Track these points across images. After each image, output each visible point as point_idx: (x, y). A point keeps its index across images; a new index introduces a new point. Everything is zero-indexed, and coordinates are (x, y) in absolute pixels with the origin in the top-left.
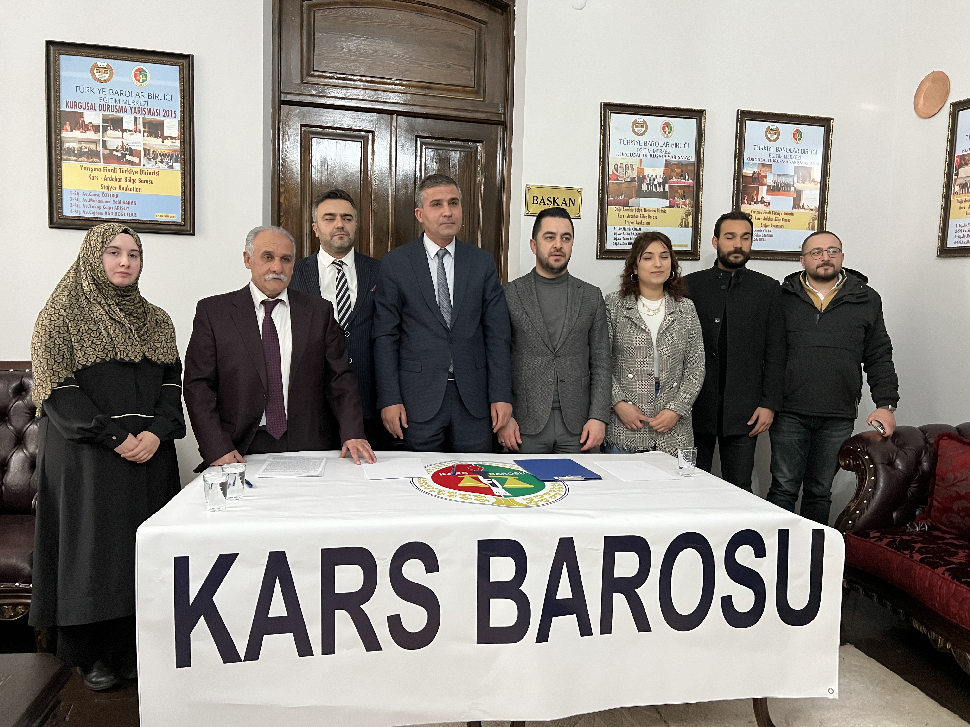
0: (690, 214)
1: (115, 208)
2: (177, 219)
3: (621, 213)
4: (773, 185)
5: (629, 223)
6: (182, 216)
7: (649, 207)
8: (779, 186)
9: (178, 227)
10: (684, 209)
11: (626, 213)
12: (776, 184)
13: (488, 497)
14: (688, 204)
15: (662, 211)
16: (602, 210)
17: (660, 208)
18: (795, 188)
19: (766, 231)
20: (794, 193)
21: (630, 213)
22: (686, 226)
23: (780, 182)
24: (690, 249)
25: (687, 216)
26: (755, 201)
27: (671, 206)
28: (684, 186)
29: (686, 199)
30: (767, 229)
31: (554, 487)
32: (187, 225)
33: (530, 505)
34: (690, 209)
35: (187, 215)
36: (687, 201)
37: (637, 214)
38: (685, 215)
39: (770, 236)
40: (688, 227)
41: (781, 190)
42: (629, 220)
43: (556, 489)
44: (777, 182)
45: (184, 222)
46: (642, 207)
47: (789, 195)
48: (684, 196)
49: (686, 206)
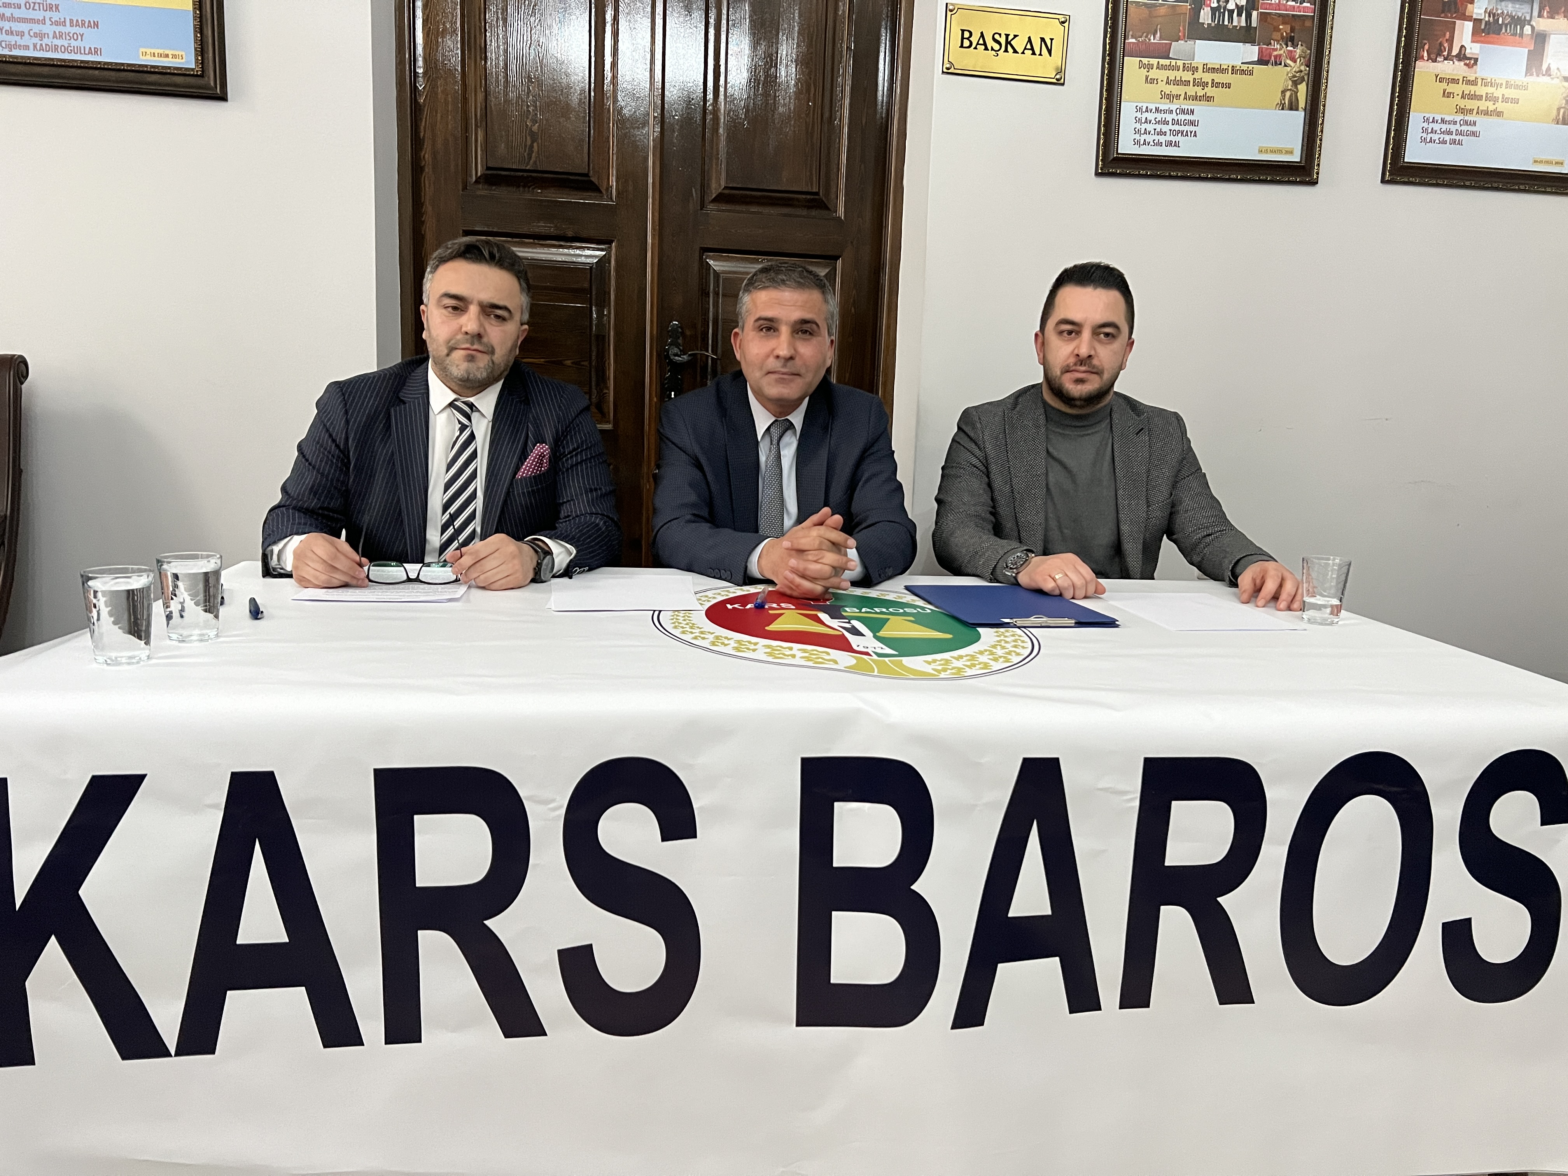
0: (1303, 80)
1: (55, 37)
2: (187, 62)
3: (1154, 74)
4: (1487, 19)
5: (1170, 97)
6: (196, 55)
7: (1214, 62)
8: (1500, 22)
9: (189, 80)
10: (1289, 69)
11: (1162, 75)
12: (1494, 17)
13: (835, 654)
14: (1300, 57)
15: (1243, 72)
16: (1112, 63)
17: (1238, 64)
18: (1533, 28)
19: (1466, 123)
20: (1532, 38)
21: (1172, 75)
22: (1293, 107)
23: (1503, 13)
24: (1299, 160)
25: (1295, 83)
26: (1445, 53)
27: (1262, 61)
28: (1293, 15)
29: (1295, 46)
30: (1469, 118)
31: (1002, 638)
32: (209, 78)
33: (942, 675)
34: (1303, 68)
35: (208, 53)
36: (1298, 51)
37: (1187, 76)
38: (1290, 83)
39: (1474, 134)
40: (1297, 109)
41: (1503, 30)
42: (1168, 89)
43: (1006, 642)
44: (1494, 15)
45: (202, 67)
46: (1198, 61)
47: (1520, 45)
48: (1292, 39)
49: (1295, 62)
